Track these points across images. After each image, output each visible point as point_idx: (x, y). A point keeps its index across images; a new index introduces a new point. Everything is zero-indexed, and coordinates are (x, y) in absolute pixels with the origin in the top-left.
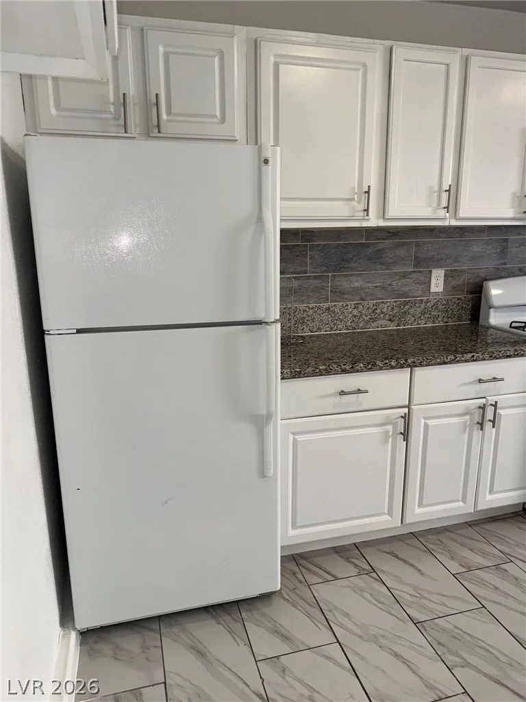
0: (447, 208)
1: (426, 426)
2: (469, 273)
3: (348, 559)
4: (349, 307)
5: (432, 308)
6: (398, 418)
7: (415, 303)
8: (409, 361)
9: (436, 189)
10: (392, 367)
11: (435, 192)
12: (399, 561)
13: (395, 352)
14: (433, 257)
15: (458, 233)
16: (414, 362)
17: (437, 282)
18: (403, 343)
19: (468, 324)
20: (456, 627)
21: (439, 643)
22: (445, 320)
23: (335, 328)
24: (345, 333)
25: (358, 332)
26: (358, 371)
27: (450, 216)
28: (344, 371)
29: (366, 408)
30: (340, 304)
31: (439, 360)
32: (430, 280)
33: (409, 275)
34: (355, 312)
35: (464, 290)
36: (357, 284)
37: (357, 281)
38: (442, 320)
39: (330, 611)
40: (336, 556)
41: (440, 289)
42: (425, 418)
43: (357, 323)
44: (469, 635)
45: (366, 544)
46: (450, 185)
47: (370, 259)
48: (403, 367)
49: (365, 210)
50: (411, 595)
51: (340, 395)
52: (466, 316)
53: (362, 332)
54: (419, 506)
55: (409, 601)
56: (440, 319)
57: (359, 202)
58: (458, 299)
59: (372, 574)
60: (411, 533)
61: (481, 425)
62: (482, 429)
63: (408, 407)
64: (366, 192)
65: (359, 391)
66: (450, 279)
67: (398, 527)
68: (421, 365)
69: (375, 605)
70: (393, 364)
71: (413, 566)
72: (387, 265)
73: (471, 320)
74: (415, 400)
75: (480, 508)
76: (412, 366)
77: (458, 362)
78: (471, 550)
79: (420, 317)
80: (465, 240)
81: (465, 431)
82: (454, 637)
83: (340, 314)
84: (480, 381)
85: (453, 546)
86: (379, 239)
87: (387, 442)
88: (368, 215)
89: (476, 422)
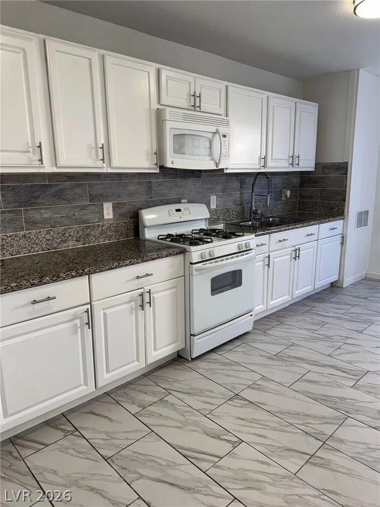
0: (103, 160)
1: (105, 314)
2: (129, 205)
3: (57, 427)
4: (42, 233)
5: (107, 230)
6: (83, 313)
7: (95, 227)
8: (86, 270)
9: (94, 146)
10: (73, 277)
11: (93, 148)
12: (96, 417)
13: (76, 266)
14: (102, 194)
15: (117, 177)
16: (89, 271)
17: (108, 211)
18: (85, 258)
19: (133, 239)
20: (134, 452)
21: (123, 468)
22: (118, 238)
23: (33, 250)
24: (41, 254)
25: (52, 252)
26: (45, 283)
27: (106, 166)
28: (33, 285)
29: (55, 311)
30: (35, 231)
31: (107, 267)
32: (103, 210)
33: (87, 207)
34: (48, 237)
35: (127, 216)
36: (46, 216)
37: (47, 213)
38: (115, 238)
39: (41, 473)
40: (47, 427)
41: (111, 216)
42: (103, 309)
43: (51, 245)
44: (143, 454)
45: (71, 411)
46: (103, 144)
47: (54, 196)
48: (82, 275)
49: (40, 160)
50: (103, 439)
51: (32, 304)
52: (131, 234)
53: (56, 251)
54: (107, 372)
55: (103, 444)
56: (113, 237)
57: (34, 153)
58: (124, 223)
59: (75, 433)
60: (105, 393)
61: (142, 306)
62: (143, 310)
63: (90, 303)
64: (38, 147)
65: (49, 299)
66: (117, 209)
67: (94, 392)
68: (95, 272)
69: (77, 457)
70: (73, 274)
71: (105, 417)
72: (70, 201)
73: (134, 236)
74: (94, 298)
75: (149, 362)
76: (89, 274)
77: (121, 267)
78: (146, 393)
79: (99, 237)
80: (123, 182)
81: (132, 313)
82: (133, 460)
83: (35, 239)
84: (138, 277)
85: (134, 394)
86: (59, 181)
87: (76, 332)
88: (42, 164)
89: (139, 305)
